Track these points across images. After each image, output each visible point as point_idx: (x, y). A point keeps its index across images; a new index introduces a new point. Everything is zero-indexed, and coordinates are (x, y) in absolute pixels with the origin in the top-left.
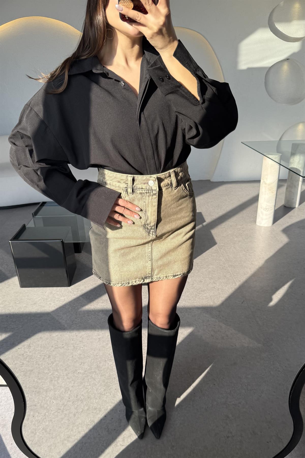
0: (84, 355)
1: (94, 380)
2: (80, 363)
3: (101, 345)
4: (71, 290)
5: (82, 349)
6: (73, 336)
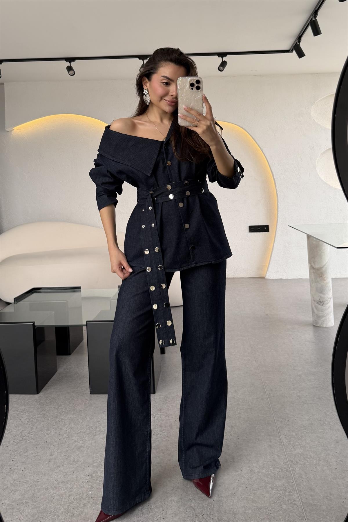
0: (20, 480)
1: (21, 513)
2: (10, 491)
3: (49, 468)
4: (37, 399)
5: (21, 472)
6: (16, 456)
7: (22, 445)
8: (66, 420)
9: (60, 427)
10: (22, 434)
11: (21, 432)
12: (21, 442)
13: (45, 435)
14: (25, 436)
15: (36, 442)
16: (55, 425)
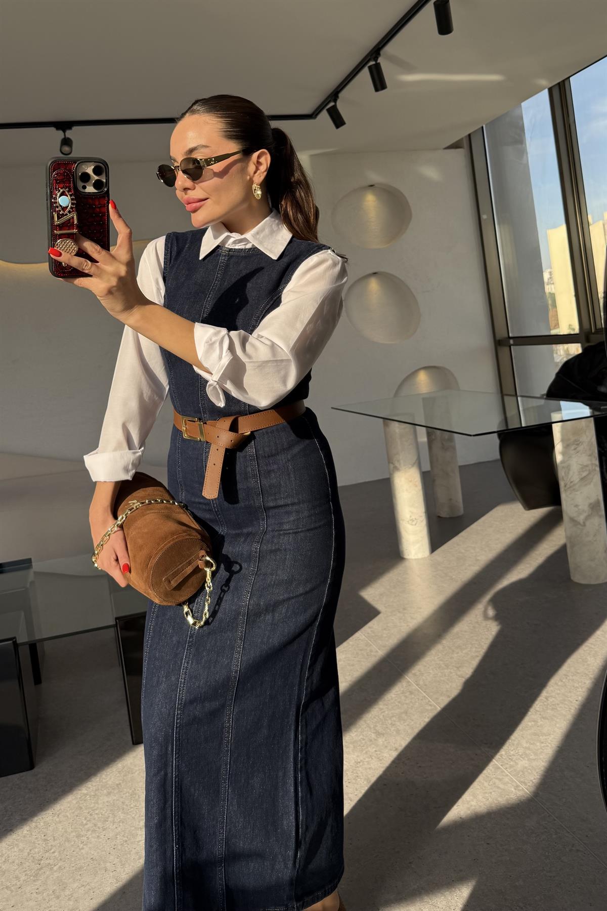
7: (47, 877)
8: (101, 809)
9: (100, 824)
10: (34, 858)
11: (29, 855)
12: (40, 872)
13: (81, 847)
14: (41, 859)
15: (73, 865)
16: (86, 824)
